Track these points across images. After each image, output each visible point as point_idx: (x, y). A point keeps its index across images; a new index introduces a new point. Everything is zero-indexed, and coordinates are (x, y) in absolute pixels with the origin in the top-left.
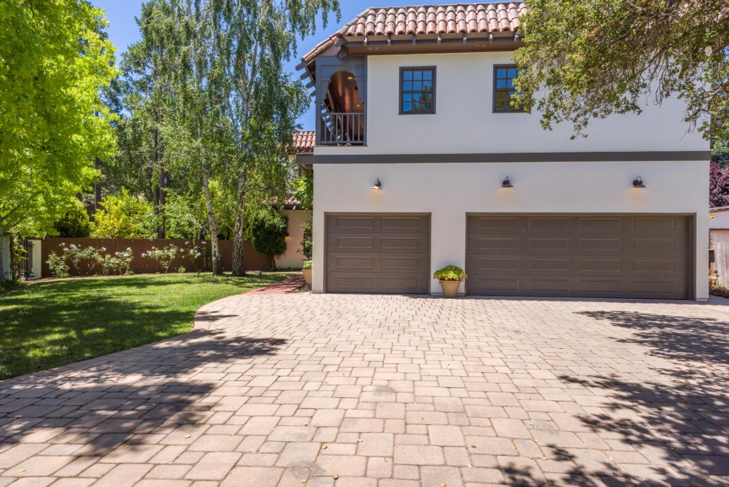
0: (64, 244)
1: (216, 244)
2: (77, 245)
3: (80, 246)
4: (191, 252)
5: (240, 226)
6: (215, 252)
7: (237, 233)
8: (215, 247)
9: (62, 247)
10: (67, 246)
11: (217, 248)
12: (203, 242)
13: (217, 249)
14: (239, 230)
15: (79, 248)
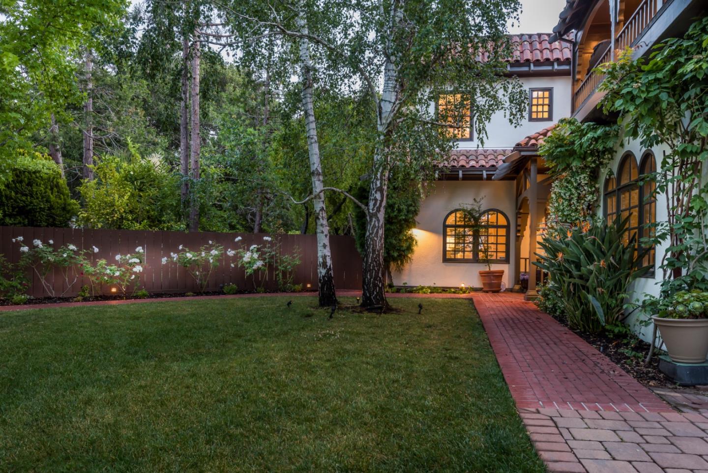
0: (21, 238)
1: (326, 241)
2: (45, 242)
3: (51, 242)
4: (247, 257)
5: (382, 201)
6: (324, 257)
7: (375, 215)
8: (325, 246)
9: (18, 245)
10: (28, 242)
11: (328, 248)
12: (265, 238)
13: (327, 252)
14: (379, 210)
15: (50, 245)
